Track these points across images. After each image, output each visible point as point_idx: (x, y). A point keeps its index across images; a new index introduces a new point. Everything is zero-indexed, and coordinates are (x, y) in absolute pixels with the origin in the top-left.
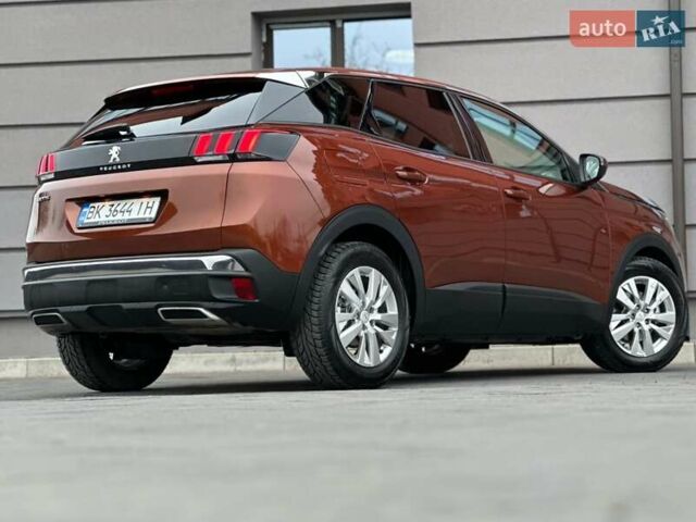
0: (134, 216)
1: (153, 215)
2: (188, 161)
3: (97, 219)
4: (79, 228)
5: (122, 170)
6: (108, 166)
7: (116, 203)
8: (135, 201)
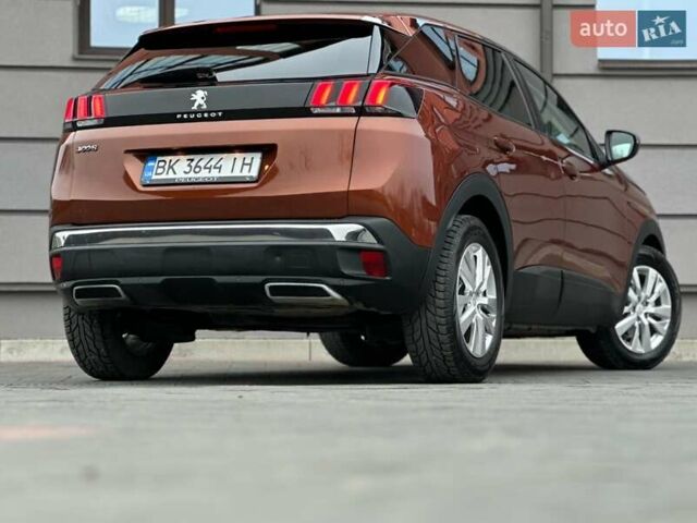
0: (226, 173)
1: (254, 173)
2: (304, 112)
3: (171, 175)
4: (144, 186)
5: (210, 119)
6: (188, 113)
7: (197, 158)
8: (224, 156)
